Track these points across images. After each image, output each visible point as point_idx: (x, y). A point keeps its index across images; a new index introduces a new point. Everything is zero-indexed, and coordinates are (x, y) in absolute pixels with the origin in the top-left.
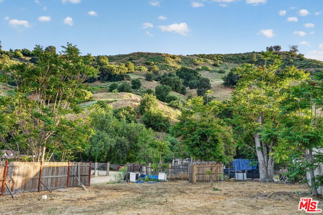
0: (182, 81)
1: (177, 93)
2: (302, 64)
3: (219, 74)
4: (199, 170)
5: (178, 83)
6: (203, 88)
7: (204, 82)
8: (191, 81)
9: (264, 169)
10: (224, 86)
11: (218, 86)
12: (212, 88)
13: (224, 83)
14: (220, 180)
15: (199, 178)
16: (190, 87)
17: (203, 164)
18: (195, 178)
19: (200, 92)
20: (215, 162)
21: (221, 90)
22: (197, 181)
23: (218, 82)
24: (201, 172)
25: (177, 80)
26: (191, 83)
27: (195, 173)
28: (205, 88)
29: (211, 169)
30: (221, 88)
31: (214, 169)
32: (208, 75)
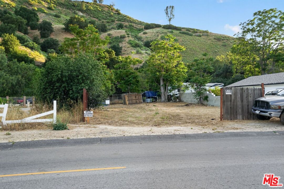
0: (25, 21)
1: (20, 33)
2: (120, 17)
3: (55, 18)
4: (129, 98)
5: (21, 22)
6: (46, 31)
7: (47, 26)
8: (32, 22)
9: (164, 96)
10: (64, 30)
11: (58, 30)
12: (54, 31)
13: (64, 28)
14: (141, 103)
15: (129, 102)
16: (31, 27)
17: (130, 94)
18: (127, 102)
19: (44, 34)
20: (137, 93)
21: (62, 34)
22: (129, 104)
23: (58, 26)
24: (130, 99)
25: (20, 20)
26: (32, 24)
27: (127, 99)
28: (48, 31)
29: (136, 97)
30: (62, 32)
31: (137, 97)
32: (45, 18)
